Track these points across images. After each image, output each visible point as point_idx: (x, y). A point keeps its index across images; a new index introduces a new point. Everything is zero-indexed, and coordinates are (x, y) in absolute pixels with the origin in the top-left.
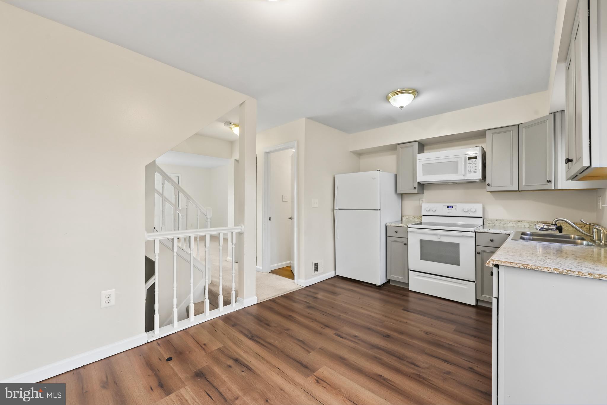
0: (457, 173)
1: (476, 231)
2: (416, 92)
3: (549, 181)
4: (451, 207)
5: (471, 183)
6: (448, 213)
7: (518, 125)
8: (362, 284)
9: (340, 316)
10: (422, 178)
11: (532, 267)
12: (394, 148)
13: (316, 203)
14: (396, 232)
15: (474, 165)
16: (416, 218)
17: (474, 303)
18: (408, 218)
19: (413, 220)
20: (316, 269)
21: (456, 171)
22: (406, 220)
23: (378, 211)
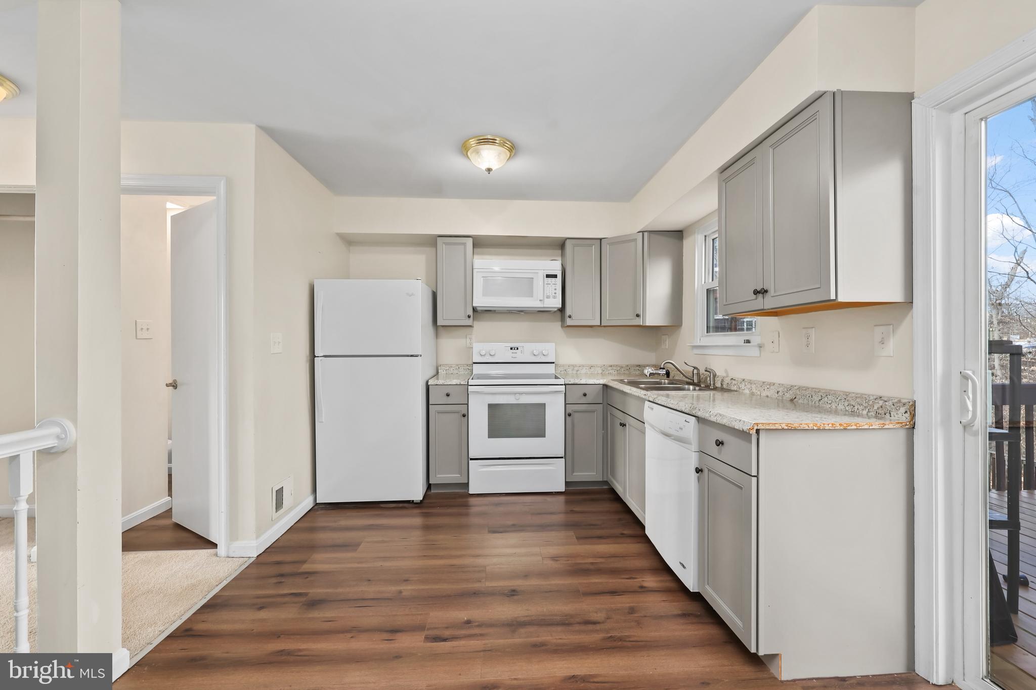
0: (532, 297)
1: (566, 383)
2: (513, 149)
3: (638, 316)
4: (516, 349)
5: (541, 313)
6: (512, 357)
7: (601, 239)
8: (382, 507)
9: (400, 592)
10: (480, 301)
11: (795, 425)
12: (432, 241)
13: (279, 343)
14: (448, 395)
15: (554, 287)
16: (463, 368)
17: (562, 488)
18: (448, 368)
19: (456, 372)
20: (279, 504)
21: (530, 294)
22: (445, 372)
23: (419, 357)
